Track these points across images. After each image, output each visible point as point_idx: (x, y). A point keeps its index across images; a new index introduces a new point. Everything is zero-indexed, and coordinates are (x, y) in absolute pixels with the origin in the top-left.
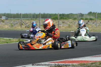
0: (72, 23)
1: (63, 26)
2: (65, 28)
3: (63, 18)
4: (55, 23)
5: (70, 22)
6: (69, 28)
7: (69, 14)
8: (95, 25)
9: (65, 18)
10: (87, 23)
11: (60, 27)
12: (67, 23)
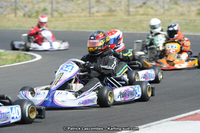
1: (98, 12)
2: (103, 16)
6: (111, 16)
8: (161, 7)
10: (144, 4)
12: (104, 3)
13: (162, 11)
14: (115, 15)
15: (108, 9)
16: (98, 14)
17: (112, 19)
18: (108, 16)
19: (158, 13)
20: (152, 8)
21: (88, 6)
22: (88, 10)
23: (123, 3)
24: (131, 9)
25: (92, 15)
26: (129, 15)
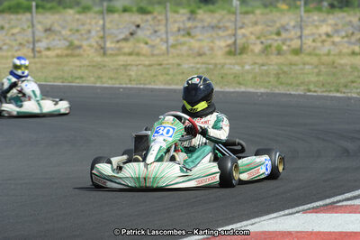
0: (77, 31)
1: (48, 49)
2: (58, 56)
3: (43, 7)
4: (19, 32)
5: (71, 30)
6: (72, 56)
8: (162, 40)
9: (49, 5)
10: (132, 34)
11: (40, 52)
12: (60, 32)
13: (164, 47)
14: (79, 55)
15: (67, 44)
16: (48, 53)
17: (74, 62)
18: (67, 56)
19: (156, 52)
20: (146, 43)
21: (31, 39)
22: (31, 46)
23: (93, 33)
24: (108, 45)
25: (37, 55)
26: (104, 54)
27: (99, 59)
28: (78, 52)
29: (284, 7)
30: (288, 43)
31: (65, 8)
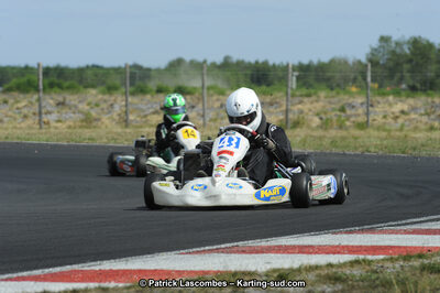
0: (97, 105)
1: (59, 121)
2: (70, 127)
3: (60, 86)
4: (25, 106)
5: (89, 104)
6: (88, 127)
7: (88, 67)
8: (198, 114)
9: (66, 84)
11: (48, 123)
12: (76, 107)
14: (96, 127)
15: (82, 117)
23: (116, 107)
24: (131, 117)
25: (44, 126)
26: (127, 126)
27: (119, 130)
28: (94, 124)
29: (354, 89)
30: (352, 119)
31: (86, 87)
